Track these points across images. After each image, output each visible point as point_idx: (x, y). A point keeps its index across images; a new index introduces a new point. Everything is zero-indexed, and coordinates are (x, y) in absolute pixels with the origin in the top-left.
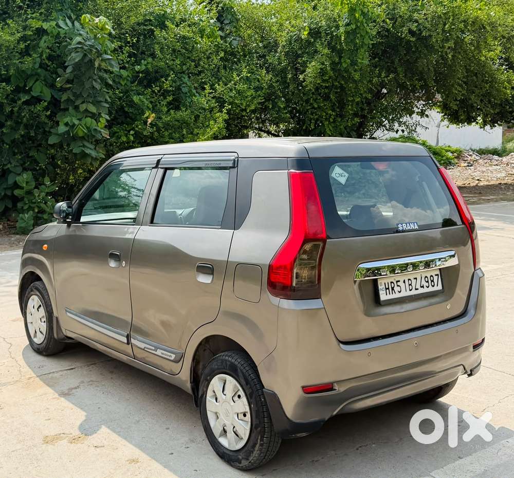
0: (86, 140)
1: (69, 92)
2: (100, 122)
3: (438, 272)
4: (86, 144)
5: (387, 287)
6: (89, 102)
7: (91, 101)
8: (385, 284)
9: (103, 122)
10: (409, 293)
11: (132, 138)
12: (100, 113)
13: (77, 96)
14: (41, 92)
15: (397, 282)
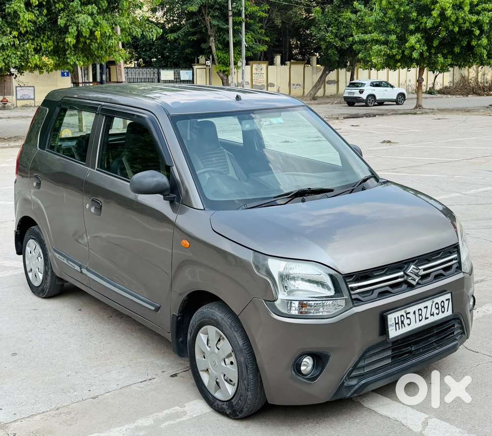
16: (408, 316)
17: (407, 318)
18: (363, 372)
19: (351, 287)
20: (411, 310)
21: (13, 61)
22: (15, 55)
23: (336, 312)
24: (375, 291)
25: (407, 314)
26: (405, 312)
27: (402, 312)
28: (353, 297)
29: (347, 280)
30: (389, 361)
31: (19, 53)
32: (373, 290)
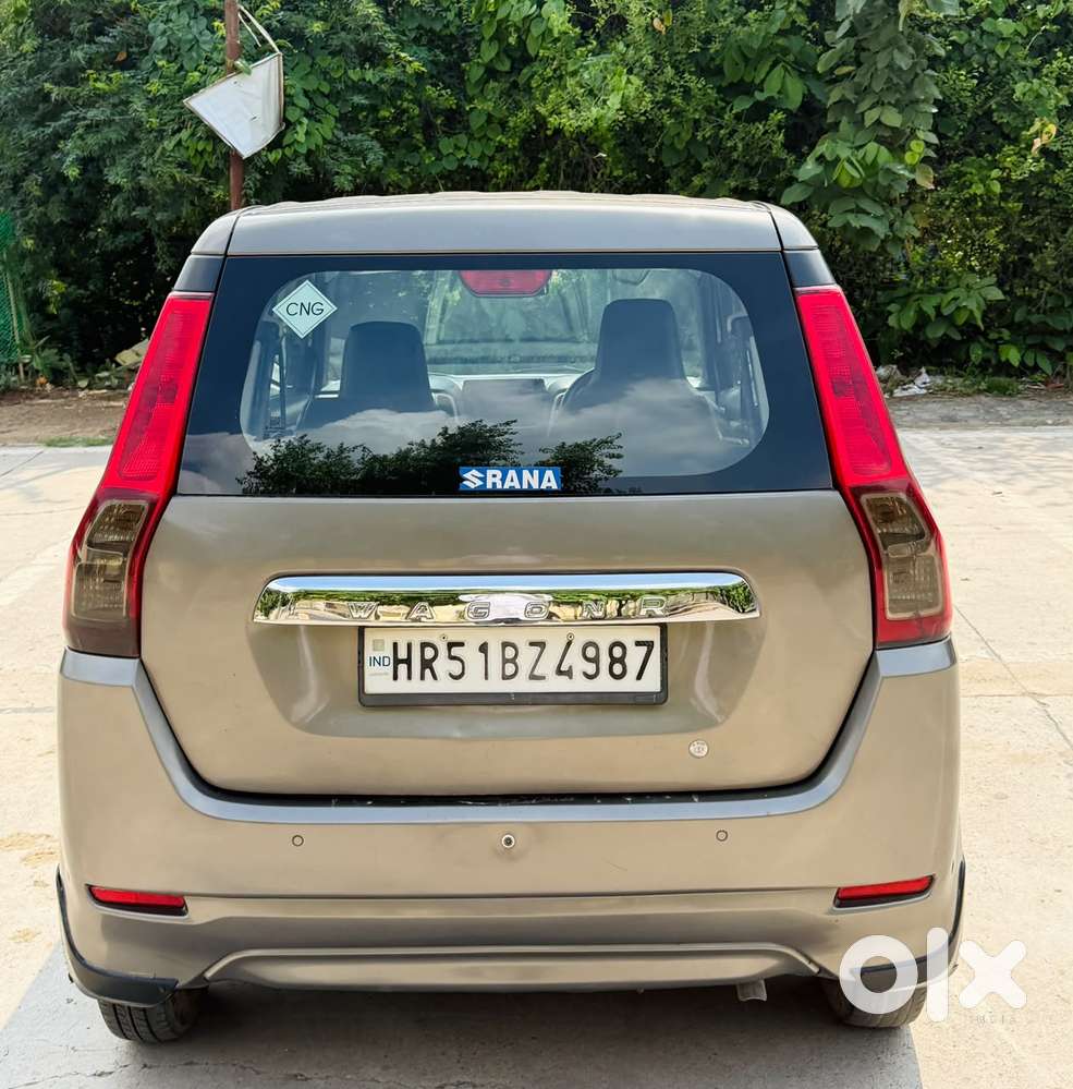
0: (867, 196)
1: (846, 83)
2: (910, 150)
3: (654, 635)
4: (866, 204)
5: (402, 654)
6: (889, 103)
7: (893, 102)
8: (395, 645)
9: (917, 150)
10: (496, 685)
11: (997, 188)
12: (913, 131)
13: (863, 92)
14: (779, 92)
15: (451, 645)
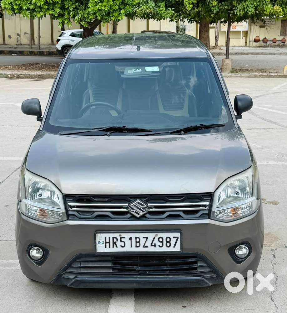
16: (123, 239)
17: (121, 241)
18: (80, 272)
19: (69, 205)
20: (127, 236)
21: (250, 10)
22: (252, 6)
23: (55, 221)
24: (95, 213)
25: (121, 238)
26: (120, 235)
27: (117, 235)
28: (70, 213)
29: (67, 199)
30: (110, 271)
31: (255, 3)
32: (94, 212)
